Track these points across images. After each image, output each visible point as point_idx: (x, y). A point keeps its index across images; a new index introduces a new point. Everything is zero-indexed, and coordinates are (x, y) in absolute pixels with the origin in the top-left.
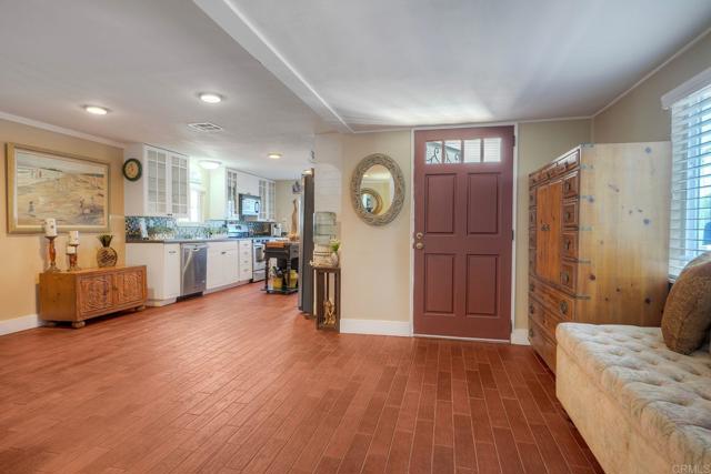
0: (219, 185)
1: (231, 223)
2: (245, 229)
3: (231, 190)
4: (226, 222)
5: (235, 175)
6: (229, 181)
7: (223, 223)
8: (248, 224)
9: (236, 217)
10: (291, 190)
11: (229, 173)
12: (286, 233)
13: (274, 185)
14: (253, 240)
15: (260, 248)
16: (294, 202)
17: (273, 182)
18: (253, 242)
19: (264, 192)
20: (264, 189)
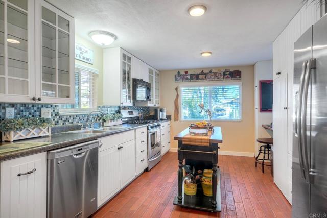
0: (113, 68)
1: (125, 108)
2: (136, 114)
3: (126, 75)
4: (119, 107)
5: (129, 59)
6: (124, 64)
7: (117, 109)
8: (138, 108)
9: (130, 103)
10: (174, 79)
11: (124, 56)
12: (170, 116)
13: (158, 75)
14: (148, 127)
15: (154, 134)
16: (177, 89)
17: (158, 72)
18: (148, 129)
19: (152, 80)
20: (152, 77)
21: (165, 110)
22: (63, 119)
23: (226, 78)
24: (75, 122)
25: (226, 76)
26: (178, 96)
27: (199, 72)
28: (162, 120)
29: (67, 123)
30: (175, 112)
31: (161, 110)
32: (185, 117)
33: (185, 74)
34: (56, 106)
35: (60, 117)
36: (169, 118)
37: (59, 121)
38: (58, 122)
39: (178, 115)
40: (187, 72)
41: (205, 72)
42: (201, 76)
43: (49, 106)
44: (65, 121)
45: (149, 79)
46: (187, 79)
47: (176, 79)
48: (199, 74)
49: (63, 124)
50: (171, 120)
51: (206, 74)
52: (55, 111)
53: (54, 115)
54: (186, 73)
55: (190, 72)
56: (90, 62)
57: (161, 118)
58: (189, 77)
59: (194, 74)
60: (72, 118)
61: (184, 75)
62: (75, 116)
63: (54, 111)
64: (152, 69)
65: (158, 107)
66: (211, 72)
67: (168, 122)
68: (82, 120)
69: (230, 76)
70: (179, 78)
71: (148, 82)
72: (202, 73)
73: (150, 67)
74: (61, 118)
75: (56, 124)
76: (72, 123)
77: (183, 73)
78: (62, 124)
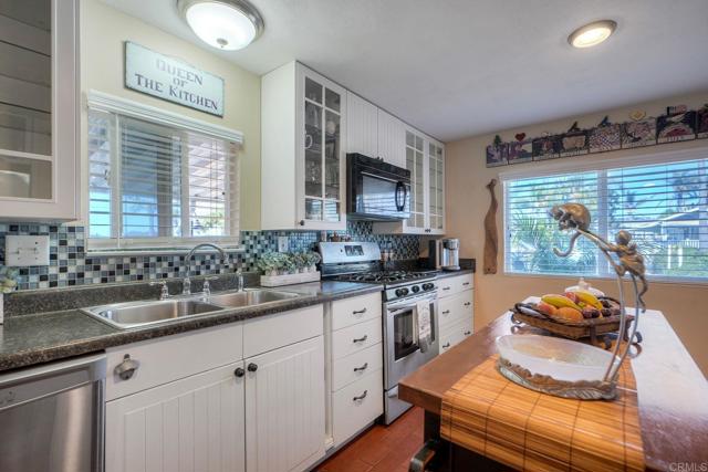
2: (372, 253)
6: (312, 109)
7: (312, 239)
8: (382, 239)
9: (336, 223)
10: (483, 158)
12: (474, 260)
13: (440, 152)
14: (383, 293)
15: (409, 313)
16: (491, 186)
17: (437, 144)
18: (384, 299)
19: (420, 164)
20: (420, 156)
21: (455, 243)
22: (104, 268)
23: (669, 135)
24: (152, 276)
25: (668, 130)
26: (494, 205)
27: (565, 129)
28: (445, 270)
29: (119, 278)
30: (486, 248)
31: (446, 245)
32: (519, 264)
33: (515, 140)
34: (72, 229)
35: (89, 262)
36: (467, 265)
37: (88, 275)
38: (81, 275)
39: (495, 257)
40: (524, 135)
41: (582, 126)
42: (567, 142)
43: (44, 229)
44: (112, 273)
45: (409, 161)
46: (523, 154)
47: (490, 159)
48: (563, 136)
49: (104, 280)
50: (474, 272)
51: (586, 133)
52: (71, 243)
53: (63, 256)
54: (520, 137)
55: (530, 135)
56: (213, 111)
57: (444, 265)
58: (528, 148)
59: (546, 138)
60: (140, 265)
61: (514, 145)
62: (153, 260)
63: (63, 243)
64: (416, 133)
65: (439, 237)
66: (605, 123)
67: (466, 277)
68: (182, 269)
69: (686, 127)
70: (497, 155)
71: (405, 167)
72: (574, 131)
73: (411, 130)
74: (93, 264)
75: (72, 283)
76: (140, 277)
77: (509, 138)
78: (97, 281)
